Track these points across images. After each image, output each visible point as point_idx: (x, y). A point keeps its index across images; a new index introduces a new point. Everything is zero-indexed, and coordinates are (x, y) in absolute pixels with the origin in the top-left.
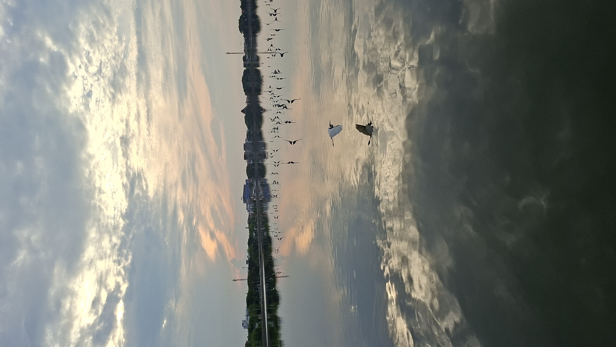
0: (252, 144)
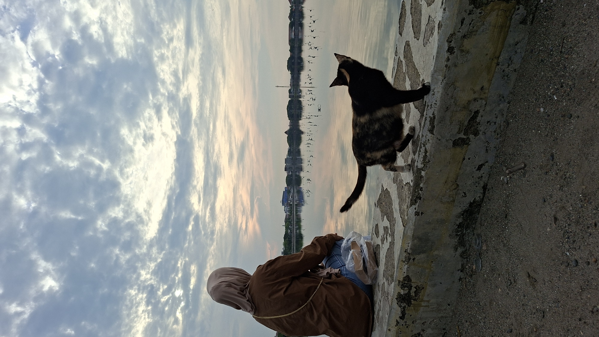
0: (292, 159)
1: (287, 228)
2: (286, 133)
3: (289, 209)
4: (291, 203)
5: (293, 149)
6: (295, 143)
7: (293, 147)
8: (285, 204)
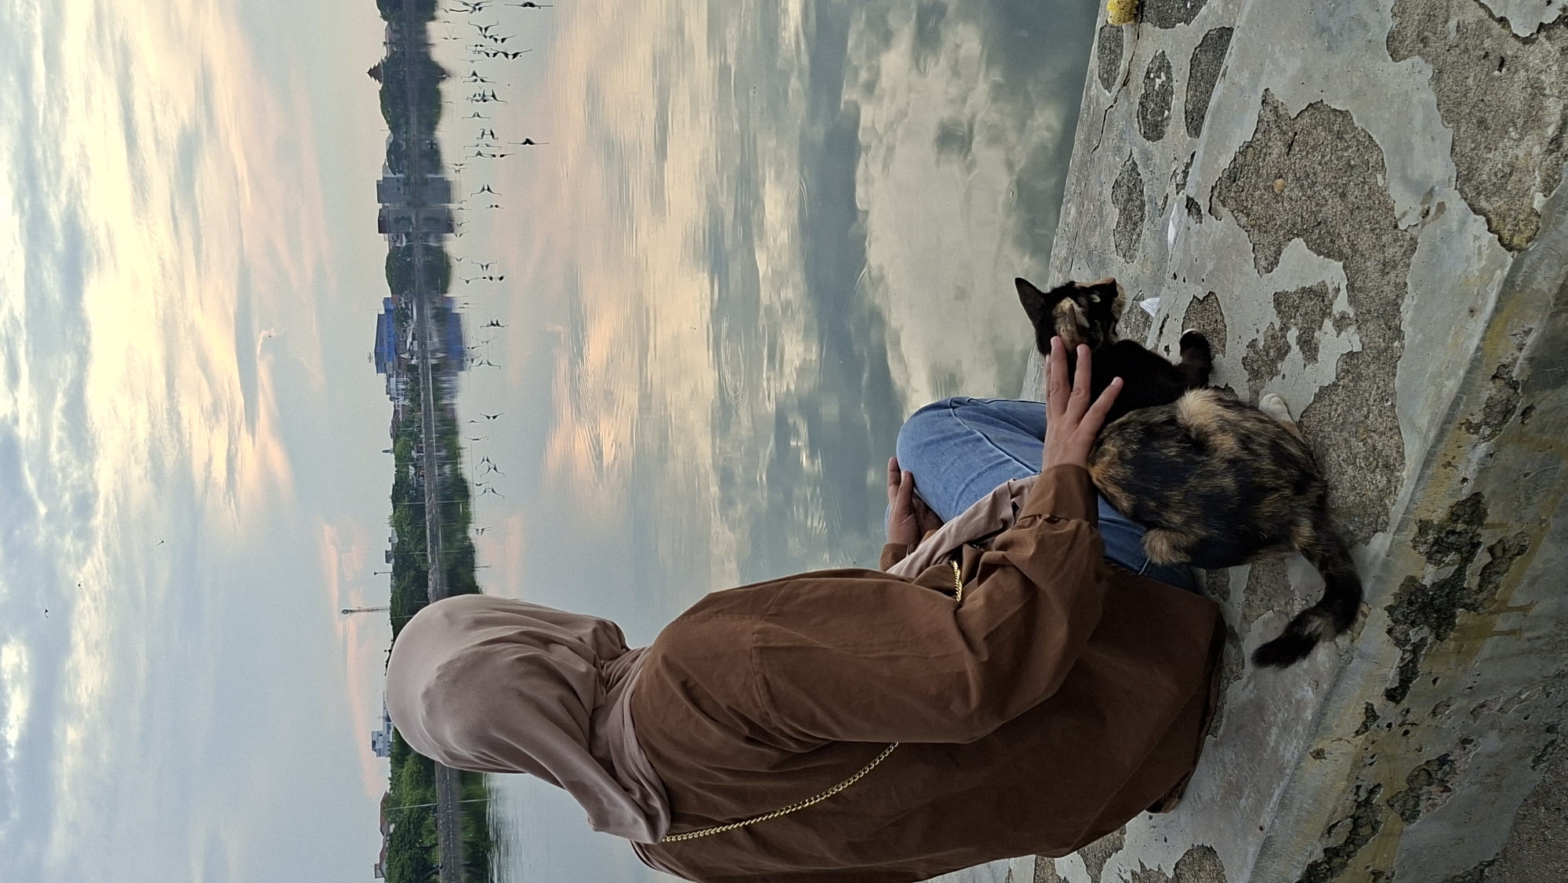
0: (405, 184)
1: (402, 460)
2: (373, 73)
3: (406, 383)
4: (414, 362)
5: (407, 141)
6: (414, 120)
7: (406, 132)
8: (390, 365)
